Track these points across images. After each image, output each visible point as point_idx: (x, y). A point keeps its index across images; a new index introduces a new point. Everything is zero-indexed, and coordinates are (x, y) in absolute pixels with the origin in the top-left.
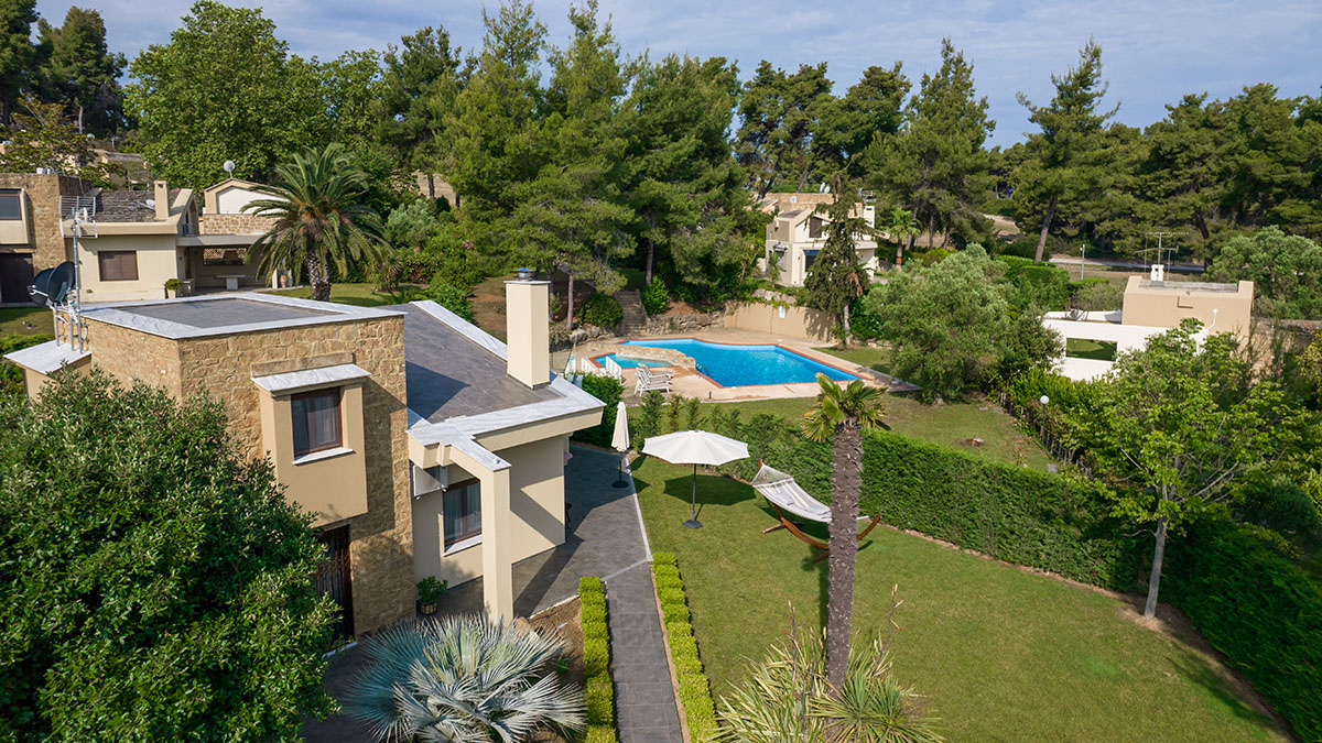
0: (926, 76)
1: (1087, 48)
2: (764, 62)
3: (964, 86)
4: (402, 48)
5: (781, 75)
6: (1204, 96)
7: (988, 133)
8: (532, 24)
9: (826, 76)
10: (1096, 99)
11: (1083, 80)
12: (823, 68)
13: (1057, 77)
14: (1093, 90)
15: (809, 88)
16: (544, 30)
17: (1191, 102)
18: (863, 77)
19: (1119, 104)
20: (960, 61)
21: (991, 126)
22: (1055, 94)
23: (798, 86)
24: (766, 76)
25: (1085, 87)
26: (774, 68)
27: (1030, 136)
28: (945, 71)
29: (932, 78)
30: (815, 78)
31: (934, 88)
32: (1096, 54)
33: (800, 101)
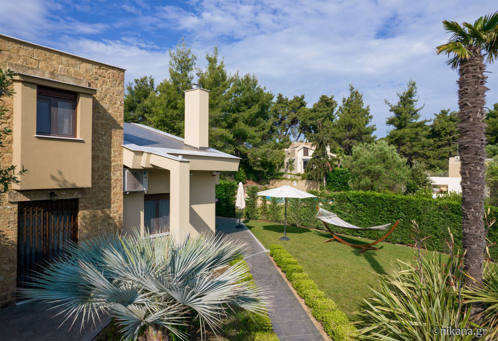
0: (344, 99)
1: (410, 83)
2: (279, 94)
3: (360, 102)
4: (135, 84)
5: (287, 99)
6: (449, 110)
7: (370, 120)
9: (304, 100)
10: (415, 103)
11: (410, 94)
12: (303, 97)
13: (399, 93)
14: (414, 98)
15: (298, 105)
16: (195, 58)
17: (444, 113)
18: (319, 99)
20: (357, 93)
21: (371, 117)
22: (399, 100)
23: (293, 104)
24: (281, 100)
25: (410, 97)
26: (284, 97)
27: (389, 119)
28: (352, 96)
29: (347, 99)
30: (300, 101)
31: (348, 103)
32: (414, 84)
33: (294, 110)
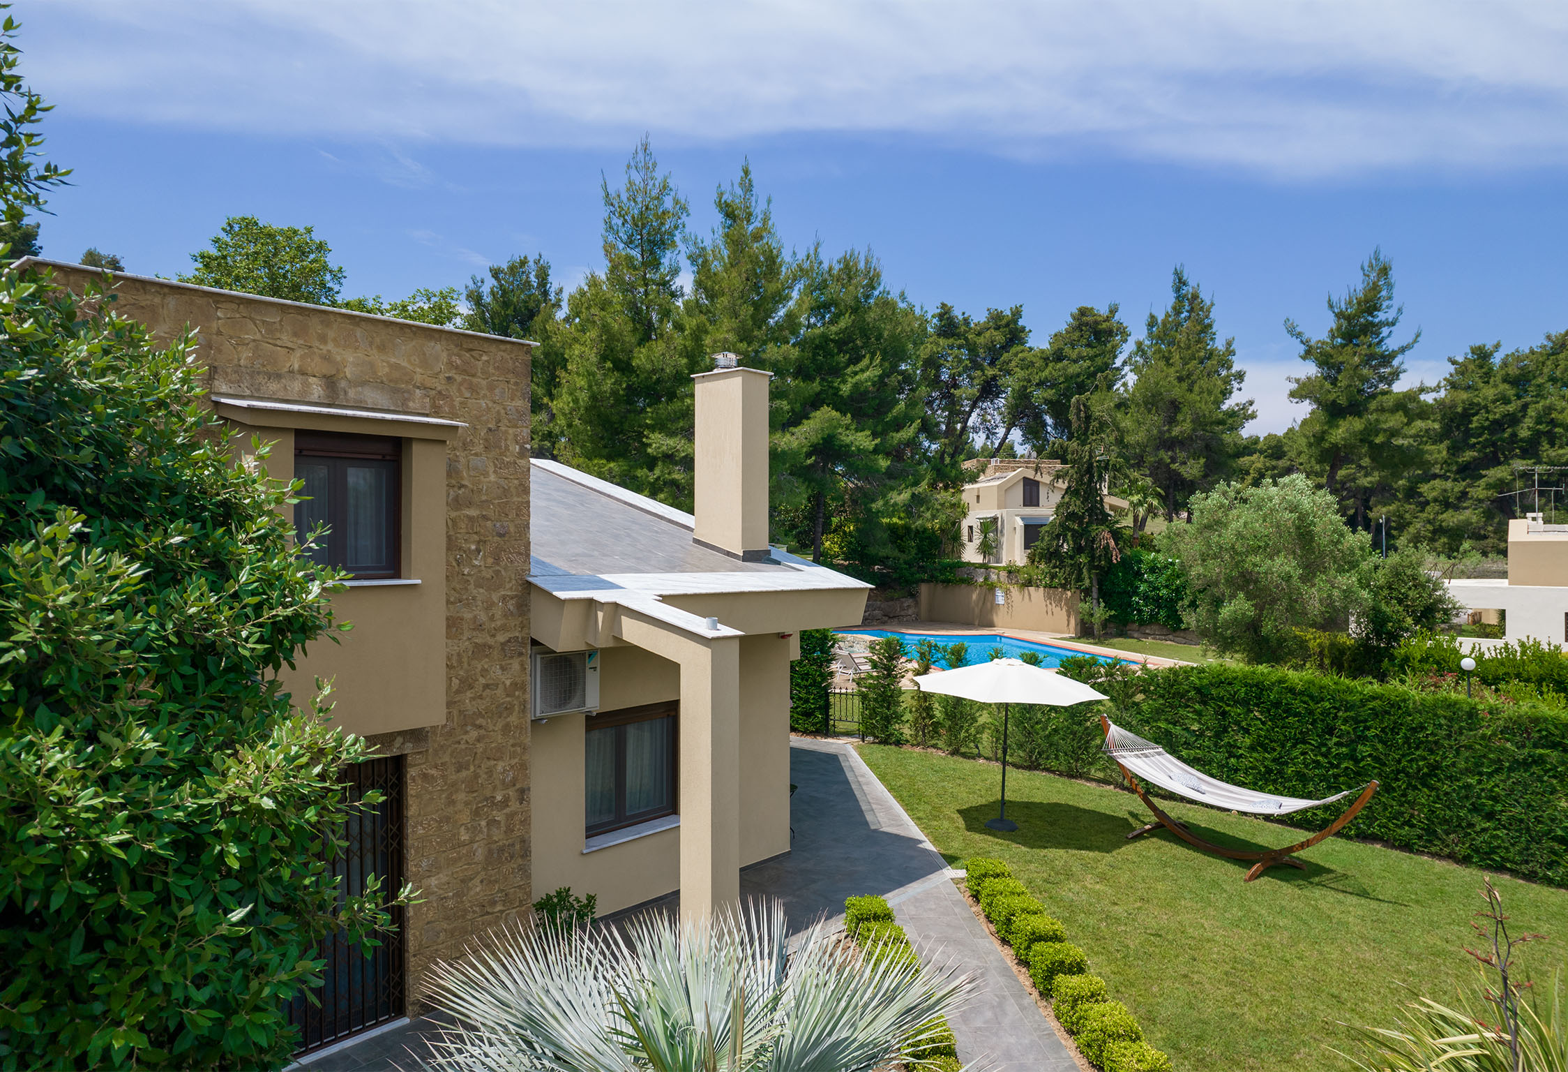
0: (1152, 317)
1: (1371, 266)
2: (944, 305)
3: (1205, 328)
4: (490, 283)
5: (966, 321)
6: (1497, 346)
7: (1236, 385)
8: (668, 203)
9: (1021, 323)
10: (1385, 331)
11: (1370, 304)
12: (1017, 313)
13: (1335, 299)
14: (1381, 316)
15: (999, 338)
16: (684, 209)
17: (1482, 355)
18: (1070, 320)
19: (1418, 335)
20: (1195, 297)
21: (1240, 376)
22: (1331, 322)
23: (988, 334)
24: (949, 326)
25: (1371, 314)
26: (957, 313)
27: (1297, 381)
28: (1177, 311)
29: (1160, 317)
30: (1007, 325)
31: (1163, 333)
32: (1384, 271)
33: (994, 354)
